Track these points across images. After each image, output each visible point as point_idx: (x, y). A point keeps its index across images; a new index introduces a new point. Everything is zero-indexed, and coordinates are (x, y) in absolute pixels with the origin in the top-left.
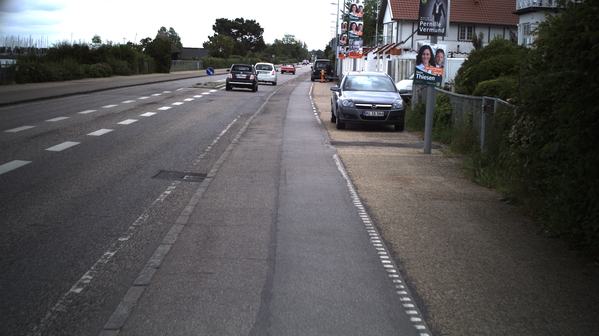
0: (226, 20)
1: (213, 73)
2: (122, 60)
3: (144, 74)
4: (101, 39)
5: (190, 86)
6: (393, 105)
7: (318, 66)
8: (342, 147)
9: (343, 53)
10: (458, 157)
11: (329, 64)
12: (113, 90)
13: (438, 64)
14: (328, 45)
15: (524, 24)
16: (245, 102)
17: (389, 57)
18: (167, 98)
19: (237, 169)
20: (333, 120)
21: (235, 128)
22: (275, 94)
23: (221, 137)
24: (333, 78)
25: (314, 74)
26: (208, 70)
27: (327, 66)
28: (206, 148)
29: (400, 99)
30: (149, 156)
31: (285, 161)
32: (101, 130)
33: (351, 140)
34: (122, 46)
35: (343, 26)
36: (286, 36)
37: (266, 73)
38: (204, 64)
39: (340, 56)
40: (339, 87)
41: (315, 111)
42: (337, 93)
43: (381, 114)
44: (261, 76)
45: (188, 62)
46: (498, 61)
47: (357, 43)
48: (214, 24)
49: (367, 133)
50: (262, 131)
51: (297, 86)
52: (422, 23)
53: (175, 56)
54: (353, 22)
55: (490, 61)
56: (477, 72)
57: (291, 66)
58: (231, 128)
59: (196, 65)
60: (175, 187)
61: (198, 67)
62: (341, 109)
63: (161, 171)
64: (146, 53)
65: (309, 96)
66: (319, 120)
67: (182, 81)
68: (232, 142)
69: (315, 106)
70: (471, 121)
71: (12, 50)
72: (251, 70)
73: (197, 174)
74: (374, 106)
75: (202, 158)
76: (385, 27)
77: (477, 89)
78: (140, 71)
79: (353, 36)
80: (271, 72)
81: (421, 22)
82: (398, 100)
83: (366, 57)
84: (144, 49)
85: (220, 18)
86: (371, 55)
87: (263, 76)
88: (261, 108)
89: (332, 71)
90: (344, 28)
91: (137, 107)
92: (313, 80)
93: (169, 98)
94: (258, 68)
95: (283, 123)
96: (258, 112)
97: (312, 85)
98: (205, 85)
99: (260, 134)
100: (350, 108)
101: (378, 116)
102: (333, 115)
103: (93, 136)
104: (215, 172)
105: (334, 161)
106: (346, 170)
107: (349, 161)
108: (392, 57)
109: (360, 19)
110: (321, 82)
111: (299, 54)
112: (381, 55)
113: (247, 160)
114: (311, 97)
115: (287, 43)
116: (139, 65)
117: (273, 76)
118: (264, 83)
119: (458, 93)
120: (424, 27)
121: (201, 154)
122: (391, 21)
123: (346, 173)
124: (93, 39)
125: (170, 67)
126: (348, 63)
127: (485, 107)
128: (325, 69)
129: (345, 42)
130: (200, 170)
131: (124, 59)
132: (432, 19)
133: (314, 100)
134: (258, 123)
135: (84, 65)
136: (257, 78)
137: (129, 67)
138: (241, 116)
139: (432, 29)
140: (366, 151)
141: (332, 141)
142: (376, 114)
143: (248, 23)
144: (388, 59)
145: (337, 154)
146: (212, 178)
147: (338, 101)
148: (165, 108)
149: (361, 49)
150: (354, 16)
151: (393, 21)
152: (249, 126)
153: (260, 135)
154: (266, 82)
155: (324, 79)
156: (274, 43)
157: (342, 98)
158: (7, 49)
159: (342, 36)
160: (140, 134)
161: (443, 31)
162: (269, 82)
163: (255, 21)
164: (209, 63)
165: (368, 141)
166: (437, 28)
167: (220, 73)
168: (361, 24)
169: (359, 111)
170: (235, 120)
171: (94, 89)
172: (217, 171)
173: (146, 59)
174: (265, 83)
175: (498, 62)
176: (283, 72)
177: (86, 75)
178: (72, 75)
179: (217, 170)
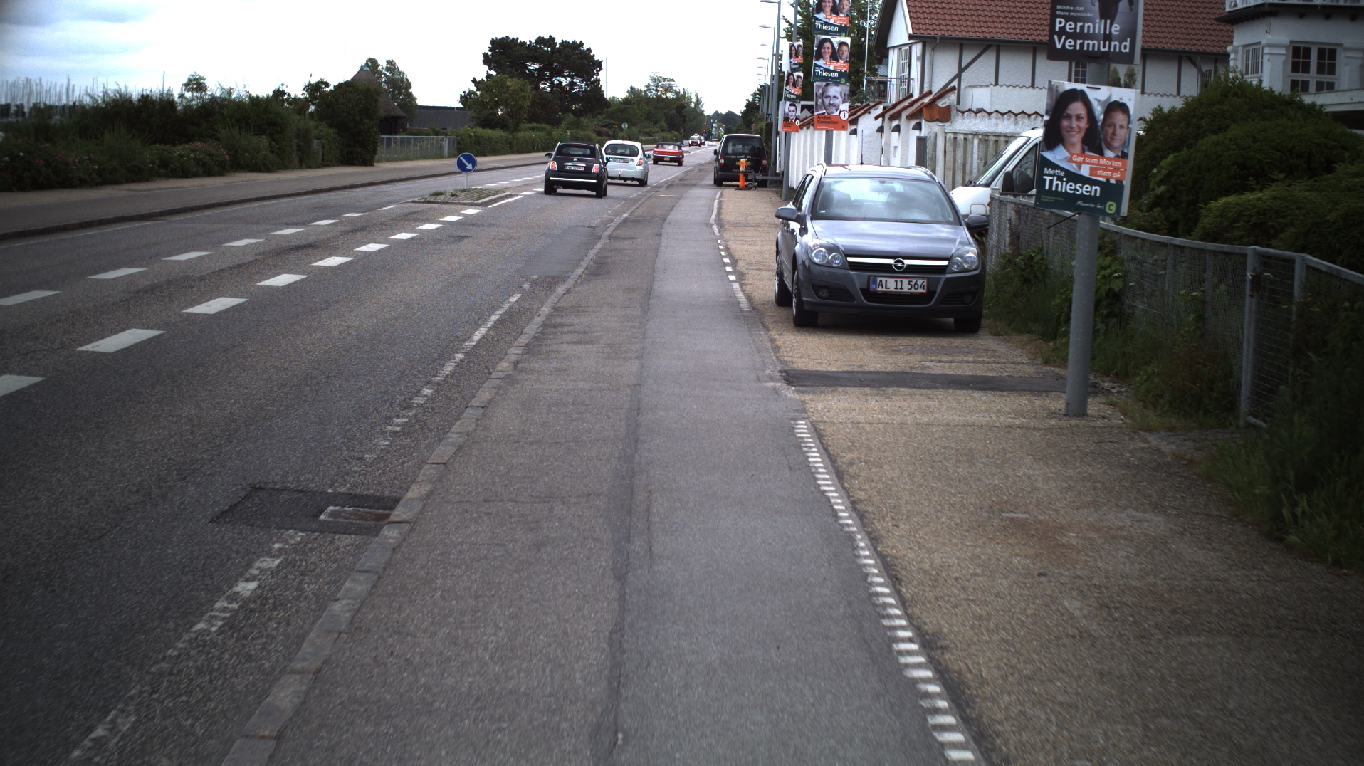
0: (515, 41)
1: (474, 166)
2: (257, 134)
3: (310, 167)
4: (207, 83)
5: (416, 199)
6: (954, 260)
7: (730, 150)
8: (818, 390)
9: (792, 118)
10: (1171, 429)
11: (757, 145)
12: (219, 211)
13: (1110, 147)
14: (751, 100)
15: (1244, 46)
16: (548, 240)
17: (918, 127)
18: (347, 232)
19: (494, 483)
20: (783, 298)
21: (512, 321)
22: (625, 221)
23: (467, 354)
24: (768, 178)
25: (722, 167)
26: (462, 158)
27: (753, 148)
28: (418, 393)
29: (970, 244)
30: (234, 425)
31: (649, 451)
32: (127, 332)
33: (839, 363)
34: (255, 101)
35: (794, 52)
36: (655, 80)
37: (626, 161)
38: (459, 143)
39: (785, 126)
40: (800, 209)
41: (729, 269)
42: (795, 226)
43: (919, 285)
44: (614, 168)
45: (421, 139)
46: (1254, 140)
47: (834, 91)
48: (486, 50)
49: (880, 341)
50: (585, 333)
51: (680, 199)
52: (1060, 22)
53: (392, 125)
54: (824, 37)
55: (1231, 140)
56: (1192, 169)
57: (674, 149)
58: (501, 321)
59: (441, 147)
60: (277, 562)
61: (446, 151)
62: (808, 270)
63: (255, 489)
64: (315, 118)
65: (712, 225)
66: (741, 297)
67: (401, 185)
68: (494, 376)
69: (730, 255)
70: (1200, 318)
71: (26, 110)
72: (594, 153)
73: (367, 498)
74: (899, 265)
75: (396, 433)
76: (893, 56)
77: (1208, 219)
78: (301, 161)
79: (825, 74)
80: (636, 159)
81: (1058, 20)
82: (967, 248)
83: (854, 127)
84: (312, 108)
85: (499, 37)
86: (868, 123)
87: (620, 167)
88: (588, 259)
89: (765, 162)
90: (797, 56)
91: (259, 257)
92: (718, 182)
93: (355, 231)
94: (609, 151)
95: (646, 308)
96: (580, 271)
97: (718, 196)
98: (453, 195)
99: (580, 343)
100: (832, 270)
101: (912, 293)
102: (782, 284)
103: (93, 352)
104: (421, 499)
105: (800, 448)
106: (844, 488)
107: (850, 450)
108: (928, 129)
109: (842, 30)
110: (737, 187)
111: (685, 121)
112: (895, 123)
113: (532, 443)
114: (715, 228)
115: (657, 95)
116: (298, 146)
117: (640, 168)
118: (622, 182)
119: (1138, 229)
120: (1069, 36)
121: (398, 417)
122: (906, 40)
123: (848, 503)
124: (186, 85)
125: (375, 152)
126: (805, 142)
127: (1257, 279)
128: (749, 157)
129: (797, 91)
130: (380, 483)
131: (260, 131)
132: (1091, 12)
133: (726, 235)
134: (577, 310)
135: (158, 145)
136: (605, 169)
137: (272, 152)
138: (534, 283)
139: (1091, 43)
140: (889, 405)
141: (786, 368)
142: (906, 288)
143: (565, 48)
144: (917, 133)
145: (808, 418)
146: (407, 527)
147: (798, 248)
148: (334, 261)
149: (845, 107)
150: (826, 24)
151: (911, 41)
152: (549, 316)
153: (580, 347)
154: (625, 179)
155: (746, 180)
156: (627, 94)
157: (808, 240)
158: (13, 109)
159: (791, 77)
160: (234, 346)
161: (1125, 47)
162: (633, 179)
163: (582, 44)
164: (471, 142)
165: (890, 369)
166: (1108, 38)
167: (497, 165)
168: (845, 44)
169: (858, 278)
170: (514, 299)
171: (169, 208)
172: (430, 494)
173: (315, 132)
174: (624, 181)
175: (1254, 142)
176: (657, 160)
177: (162, 171)
178: (123, 171)
179: (429, 487)
